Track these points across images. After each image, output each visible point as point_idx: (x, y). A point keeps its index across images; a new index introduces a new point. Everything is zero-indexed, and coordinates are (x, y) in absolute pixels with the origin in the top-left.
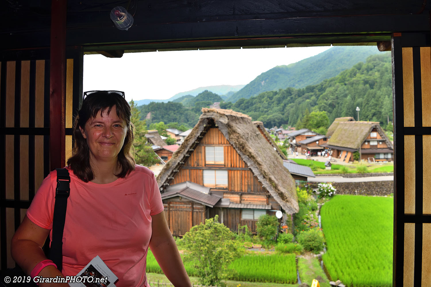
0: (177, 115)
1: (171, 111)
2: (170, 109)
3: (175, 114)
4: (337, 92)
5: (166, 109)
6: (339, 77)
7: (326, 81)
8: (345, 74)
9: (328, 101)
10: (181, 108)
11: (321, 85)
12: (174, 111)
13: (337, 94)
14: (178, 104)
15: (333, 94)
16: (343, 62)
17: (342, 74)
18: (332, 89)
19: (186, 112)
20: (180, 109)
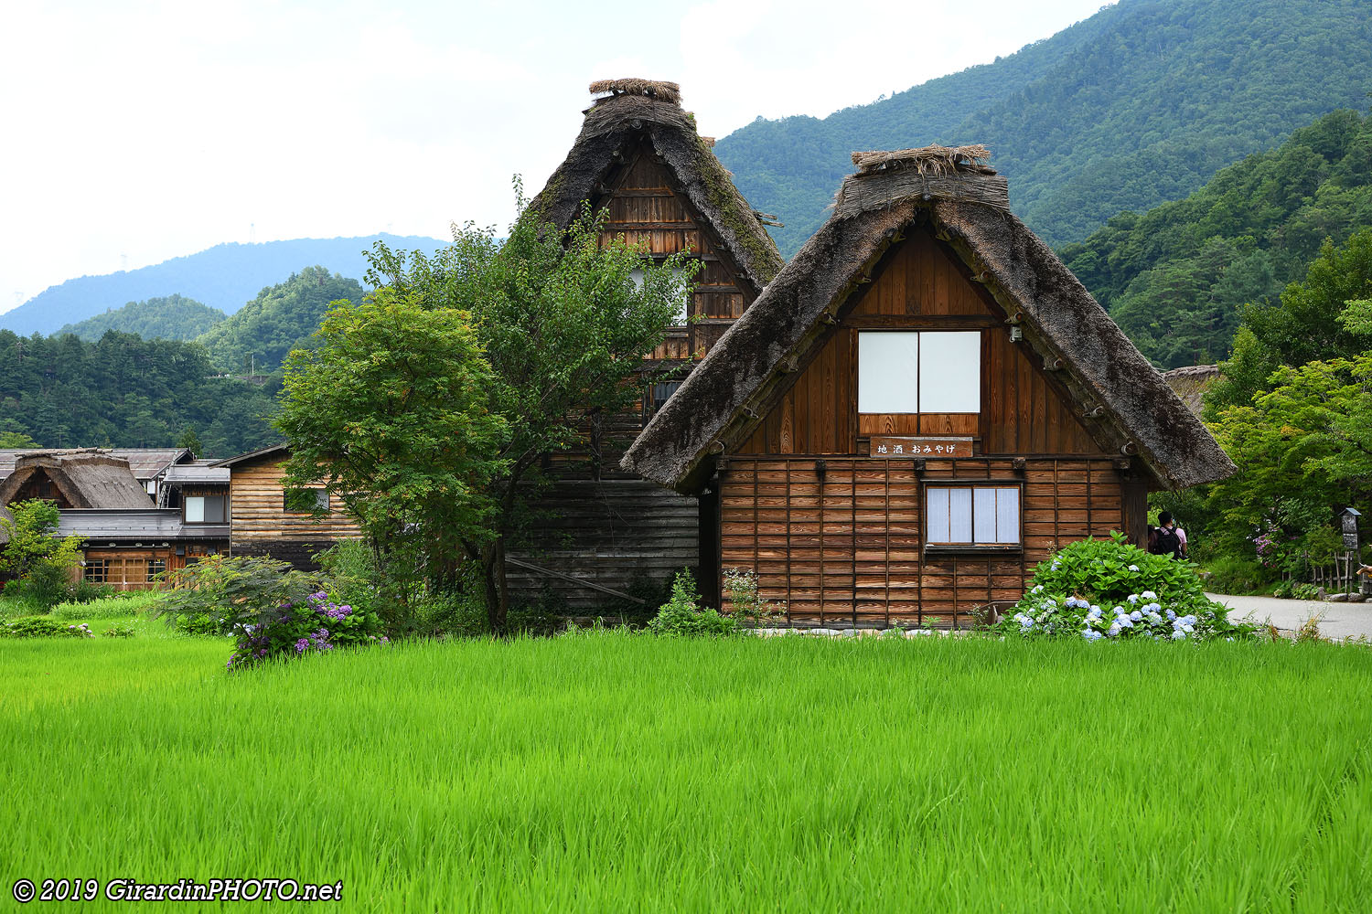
0: (169, 421)
1: (130, 397)
2: (126, 384)
3: (157, 414)
4: (1216, 290)
5: (99, 382)
6: (1209, 204)
7: (1127, 227)
8: (1249, 181)
9: (1168, 338)
10: (198, 380)
11: (1093, 247)
12: (154, 395)
13: (1218, 299)
14: (172, 348)
15: (1188, 297)
16: (1187, 106)
17: (1224, 185)
18: (1184, 270)
19: (236, 403)
20: (189, 384)
